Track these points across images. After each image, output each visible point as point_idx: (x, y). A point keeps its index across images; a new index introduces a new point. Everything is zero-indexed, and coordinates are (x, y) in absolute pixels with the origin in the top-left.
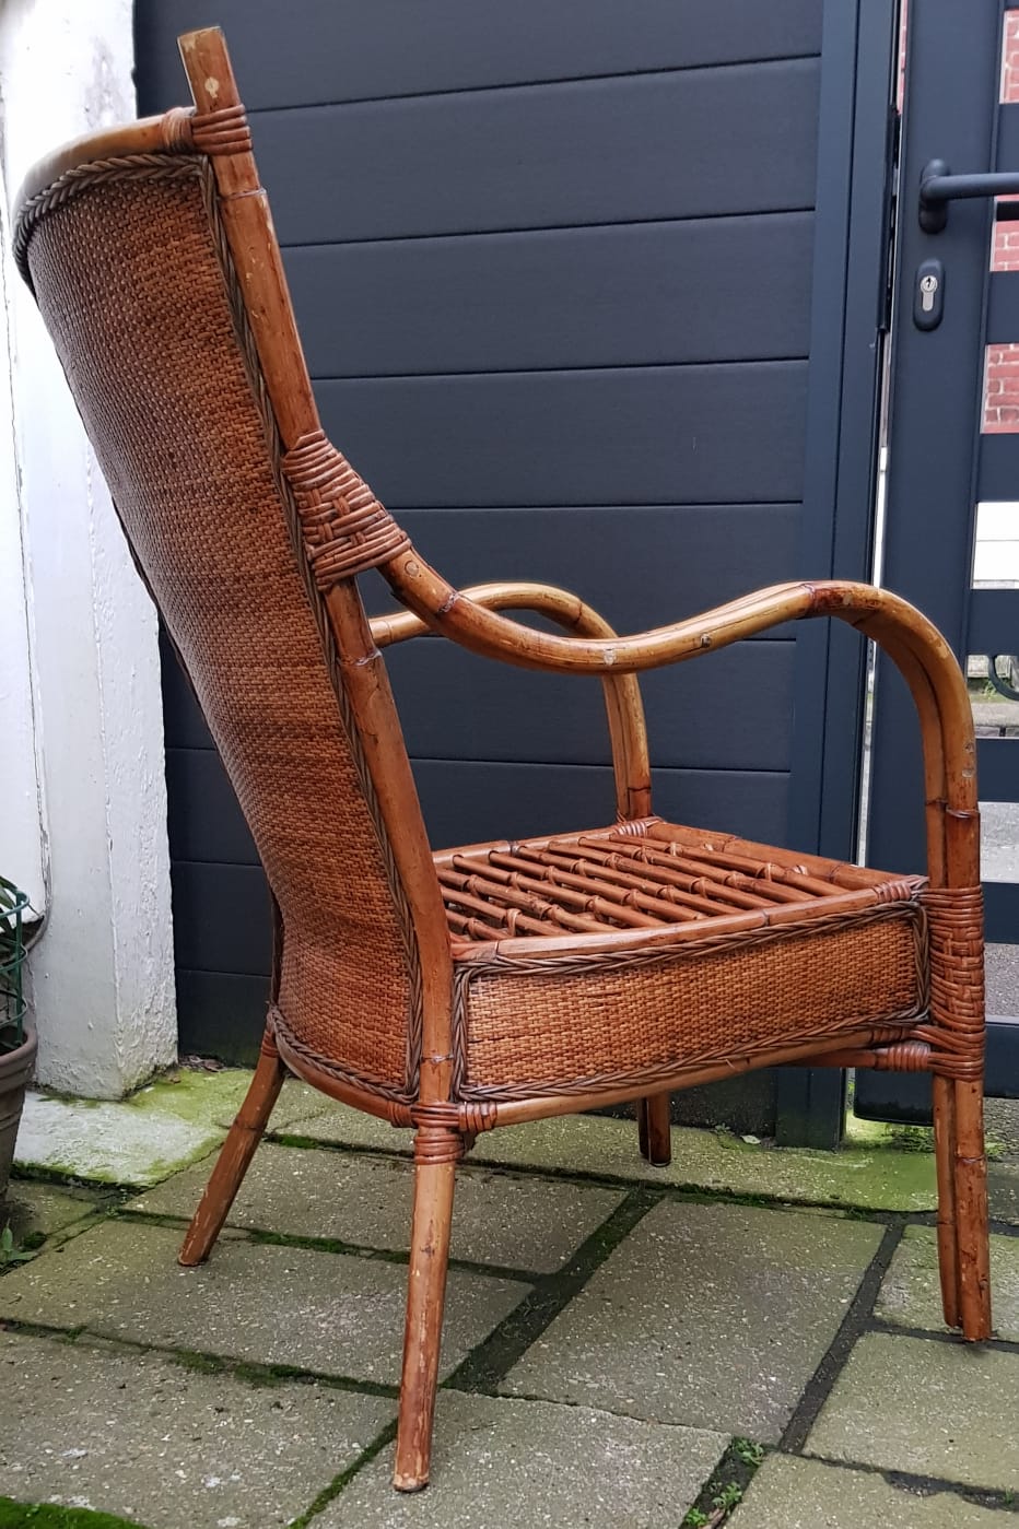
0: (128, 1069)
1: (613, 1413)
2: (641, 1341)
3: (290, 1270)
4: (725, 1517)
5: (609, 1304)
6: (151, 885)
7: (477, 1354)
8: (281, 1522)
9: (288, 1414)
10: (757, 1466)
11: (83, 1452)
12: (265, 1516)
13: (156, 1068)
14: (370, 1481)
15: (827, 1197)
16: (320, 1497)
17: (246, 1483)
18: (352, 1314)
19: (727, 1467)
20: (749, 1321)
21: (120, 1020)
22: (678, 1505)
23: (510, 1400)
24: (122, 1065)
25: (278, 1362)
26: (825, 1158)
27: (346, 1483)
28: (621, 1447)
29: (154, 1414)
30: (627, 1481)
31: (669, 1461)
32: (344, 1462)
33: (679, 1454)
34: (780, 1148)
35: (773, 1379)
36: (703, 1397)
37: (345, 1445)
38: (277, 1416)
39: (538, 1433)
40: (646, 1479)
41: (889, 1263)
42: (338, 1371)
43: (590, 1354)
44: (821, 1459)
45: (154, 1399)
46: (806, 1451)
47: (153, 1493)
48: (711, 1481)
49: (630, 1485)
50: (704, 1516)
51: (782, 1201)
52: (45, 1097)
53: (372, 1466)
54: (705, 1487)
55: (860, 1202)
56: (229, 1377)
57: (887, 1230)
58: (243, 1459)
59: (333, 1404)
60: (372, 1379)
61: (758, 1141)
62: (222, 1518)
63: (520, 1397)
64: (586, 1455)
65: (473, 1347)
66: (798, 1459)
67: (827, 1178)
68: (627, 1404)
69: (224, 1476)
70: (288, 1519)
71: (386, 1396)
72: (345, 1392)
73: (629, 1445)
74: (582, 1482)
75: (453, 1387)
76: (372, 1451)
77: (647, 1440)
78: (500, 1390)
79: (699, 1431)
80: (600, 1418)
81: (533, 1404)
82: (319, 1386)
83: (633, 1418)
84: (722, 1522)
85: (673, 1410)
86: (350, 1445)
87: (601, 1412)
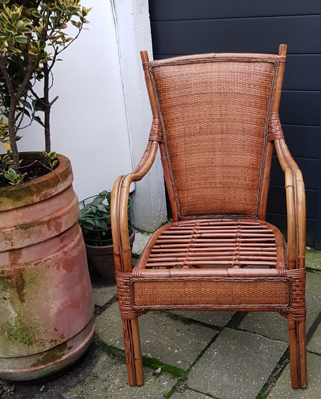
0: (156, 225)
1: (263, 336)
4: (285, 366)
6: (159, 181)
7: (234, 317)
8: (190, 363)
9: (192, 333)
11: (149, 341)
12: (186, 361)
13: (163, 223)
14: (209, 353)
16: (198, 357)
17: (183, 352)
19: (287, 352)
21: (153, 215)
22: (274, 363)
23: (240, 331)
24: (154, 225)
25: (190, 318)
27: (203, 353)
28: (264, 346)
29: (164, 331)
31: (274, 351)
32: (203, 347)
33: (277, 349)
34: (315, 251)
36: (285, 332)
37: (204, 342)
38: (190, 333)
39: (246, 341)
40: (268, 356)
42: (203, 321)
43: (260, 318)
44: (309, 351)
45: (163, 327)
47: (164, 353)
48: (283, 356)
49: (264, 357)
50: (280, 366)
51: (313, 269)
52: (137, 231)
53: (209, 349)
54: (281, 358)
56: (179, 321)
58: (182, 345)
59: (201, 331)
60: (210, 323)
61: (310, 249)
62: (178, 361)
63: (242, 330)
64: (256, 348)
65: (233, 315)
68: (267, 333)
69: (178, 350)
70: (191, 362)
71: (213, 329)
72: (204, 327)
73: (266, 345)
74: (254, 355)
75: (228, 327)
76: (209, 345)
77: (270, 344)
78: (239, 328)
79: (282, 342)
80: (260, 338)
81: (246, 333)
82: (199, 325)
83: (268, 338)
84: (284, 368)
85: (277, 335)
86: (205, 342)
87: (261, 336)
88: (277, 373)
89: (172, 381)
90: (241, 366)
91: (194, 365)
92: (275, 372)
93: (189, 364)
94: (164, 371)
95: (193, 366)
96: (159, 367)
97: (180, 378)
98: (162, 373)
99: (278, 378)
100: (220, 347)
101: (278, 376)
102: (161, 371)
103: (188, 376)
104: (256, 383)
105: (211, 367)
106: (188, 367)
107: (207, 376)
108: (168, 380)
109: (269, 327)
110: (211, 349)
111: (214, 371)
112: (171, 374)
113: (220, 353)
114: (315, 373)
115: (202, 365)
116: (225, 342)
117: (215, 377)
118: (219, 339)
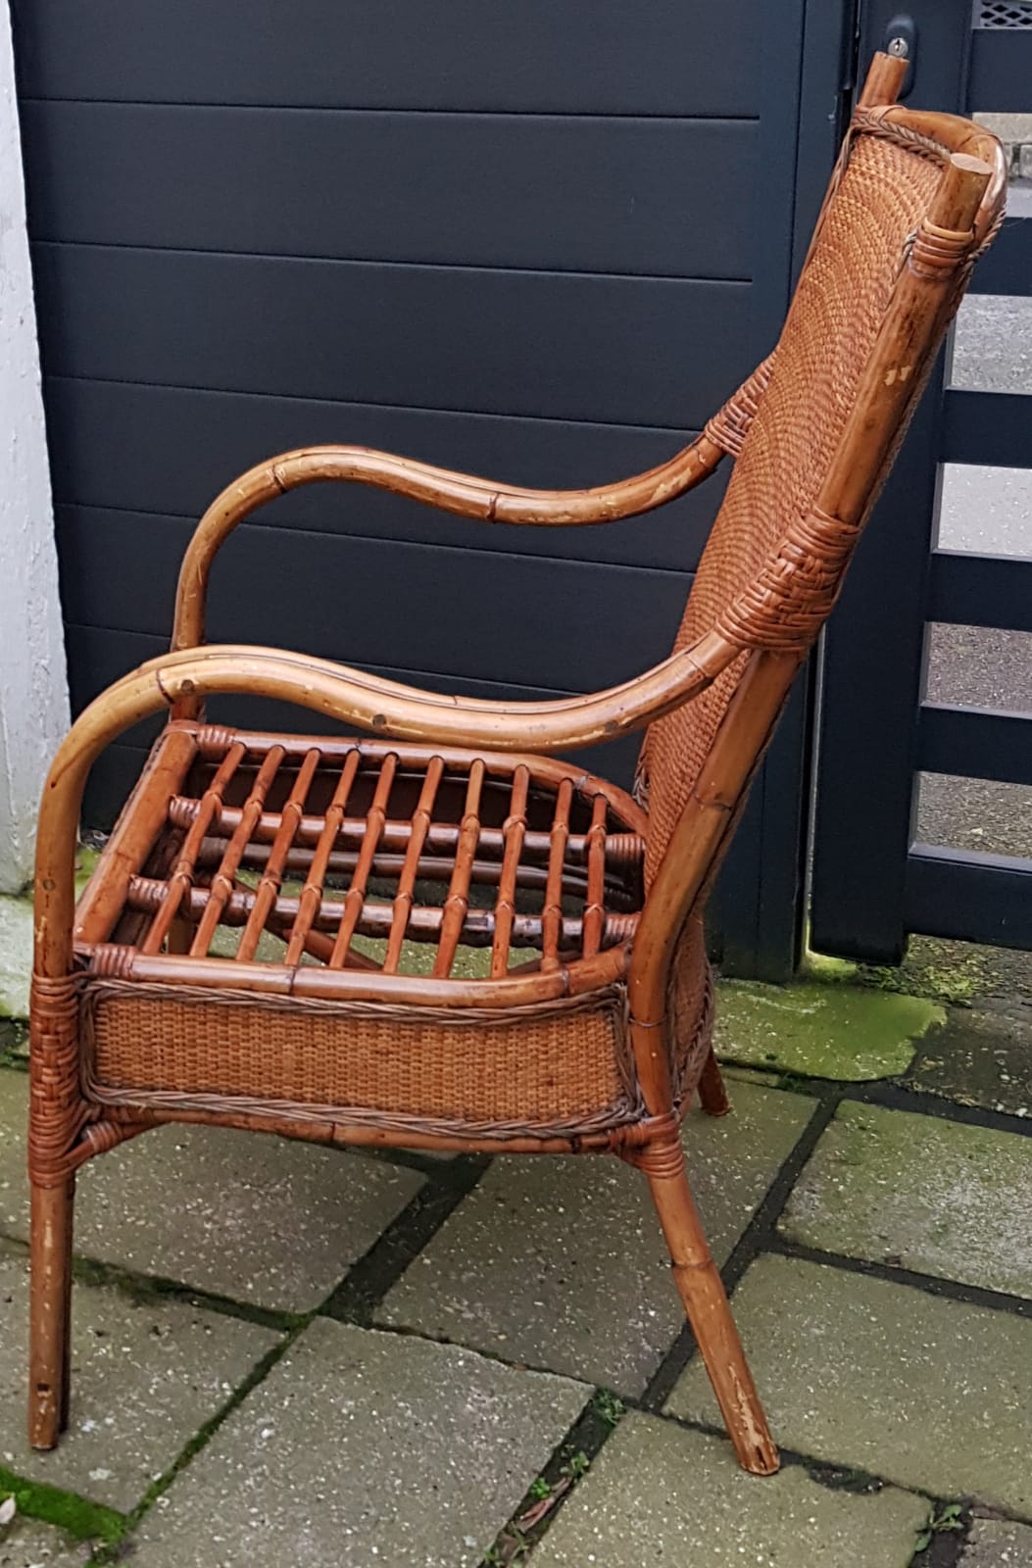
0: (25, 861)
1: (482, 1353)
2: (527, 1256)
3: (182, 1146)
4: (572, 1486)
5: (501, 1205)
6: (44, 662)
7: (358, 1270)
8: (148, 1476)
9: (166, 1343)
10: (614, 1426)
12: (134, 1469)
14: (236, 1432)
15: (763, 1058)
16: (187, 1448)
17: (119, 1428)
18: (239, 1211)
19: (584, 1424)
20: (644, 1234)
21: (14, 813)
22: (525, 1473)
23: (382, 1333)
24: (18, 858)
25: (160, 1274)
26: (774, 997)
27: (211, 1433)
28: (483, 1398)
30: (481, 1441)
31: (526, 1419)
32: (213, 1406)
33: (539, 1409)
34: (727, 980)
35: (652, 1313)
36: (576, 1335)
37: (216, 1385)
38: (154, 1343)
39: (404, 1376)
40: (500, 1440)
41: (809, 1156)
42: (218, 1289)
43: (472, 1274)
44: (678, 1420)
46: (666, 1409)
48: (565, 1442)
49: (483, 1446)
50: (547, 1488)
53: (238, 1412)
54: (556, 1451)
55: (798, 1067)
56: (110, 1288)
57: (819, 1106)
58: (118, 1398)
59: (208, 1332)
60: (251, 1300)
62: (95, 1469)
64: (446, 1407)
65: (354, 1260)
66: (655, 1419)
67: (769, 1030)
68: (498, 1340)
69: (99, 1418)
70: (154, 1474)
71: (262, 1323)
72: (221, 1316)
73: (491, 1396)
74: (438, 1441)
75: (329, 1314)
76: (241, 1394)
77: (511, 1389)
78: (375, 1320)
79: (564, 1379)
80: (468, 1361)
81: (405, 1339)
82: (198, 1306)
83: (500, 1361)
84: (566, 1493)
85: (544, 1351)
86: (221, 1382)
87: (471, 1352)
88: (534, 1515)
89: (65, 1560)
90: (375, 1487)
91: (166, 1488)
92: (528, 1514)
93: (146, 1484)
94: (29, 1515)
95: (160, 1493)
96: (8, 1498)
97: (102, 1545)
98: (20, 1527)
99: (540, 1540)
100: (286, 1403)
101: (539, 1530)
102: (15, 1517)
103: (136, 1537)
104: (438, 1561)
105: (245, 1495)
106: (139, 1496)
107: (223, 1536)
108: (46, 1554)
109: (508, 1314)
110: (246, 1415)
111: (254, 1510)
112: (58, 1531)
113: (287, 1432)
114: (699, 1516)
115: (202, 1486)
116: (309, 1384)
117: (258, 1537)
118: (287, 1367)
